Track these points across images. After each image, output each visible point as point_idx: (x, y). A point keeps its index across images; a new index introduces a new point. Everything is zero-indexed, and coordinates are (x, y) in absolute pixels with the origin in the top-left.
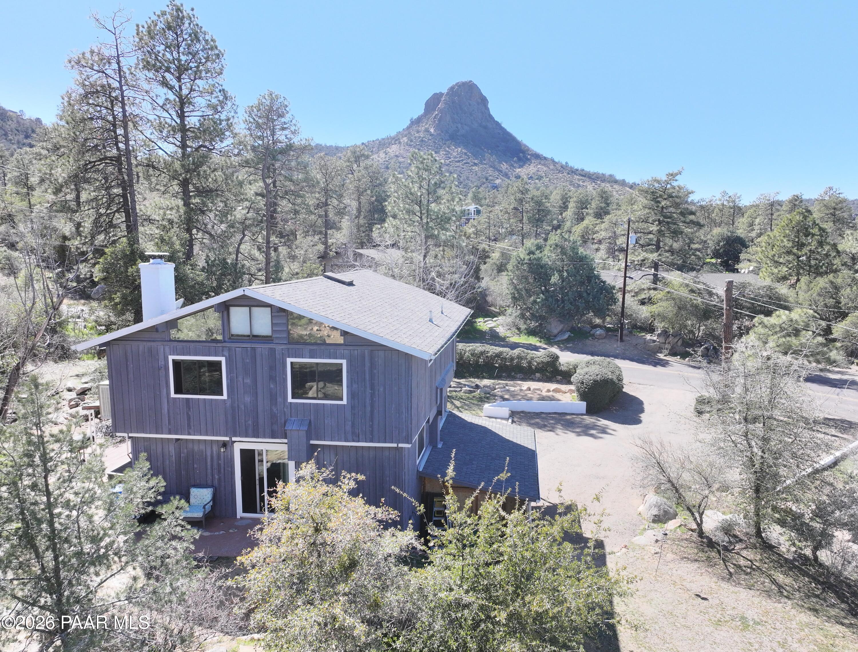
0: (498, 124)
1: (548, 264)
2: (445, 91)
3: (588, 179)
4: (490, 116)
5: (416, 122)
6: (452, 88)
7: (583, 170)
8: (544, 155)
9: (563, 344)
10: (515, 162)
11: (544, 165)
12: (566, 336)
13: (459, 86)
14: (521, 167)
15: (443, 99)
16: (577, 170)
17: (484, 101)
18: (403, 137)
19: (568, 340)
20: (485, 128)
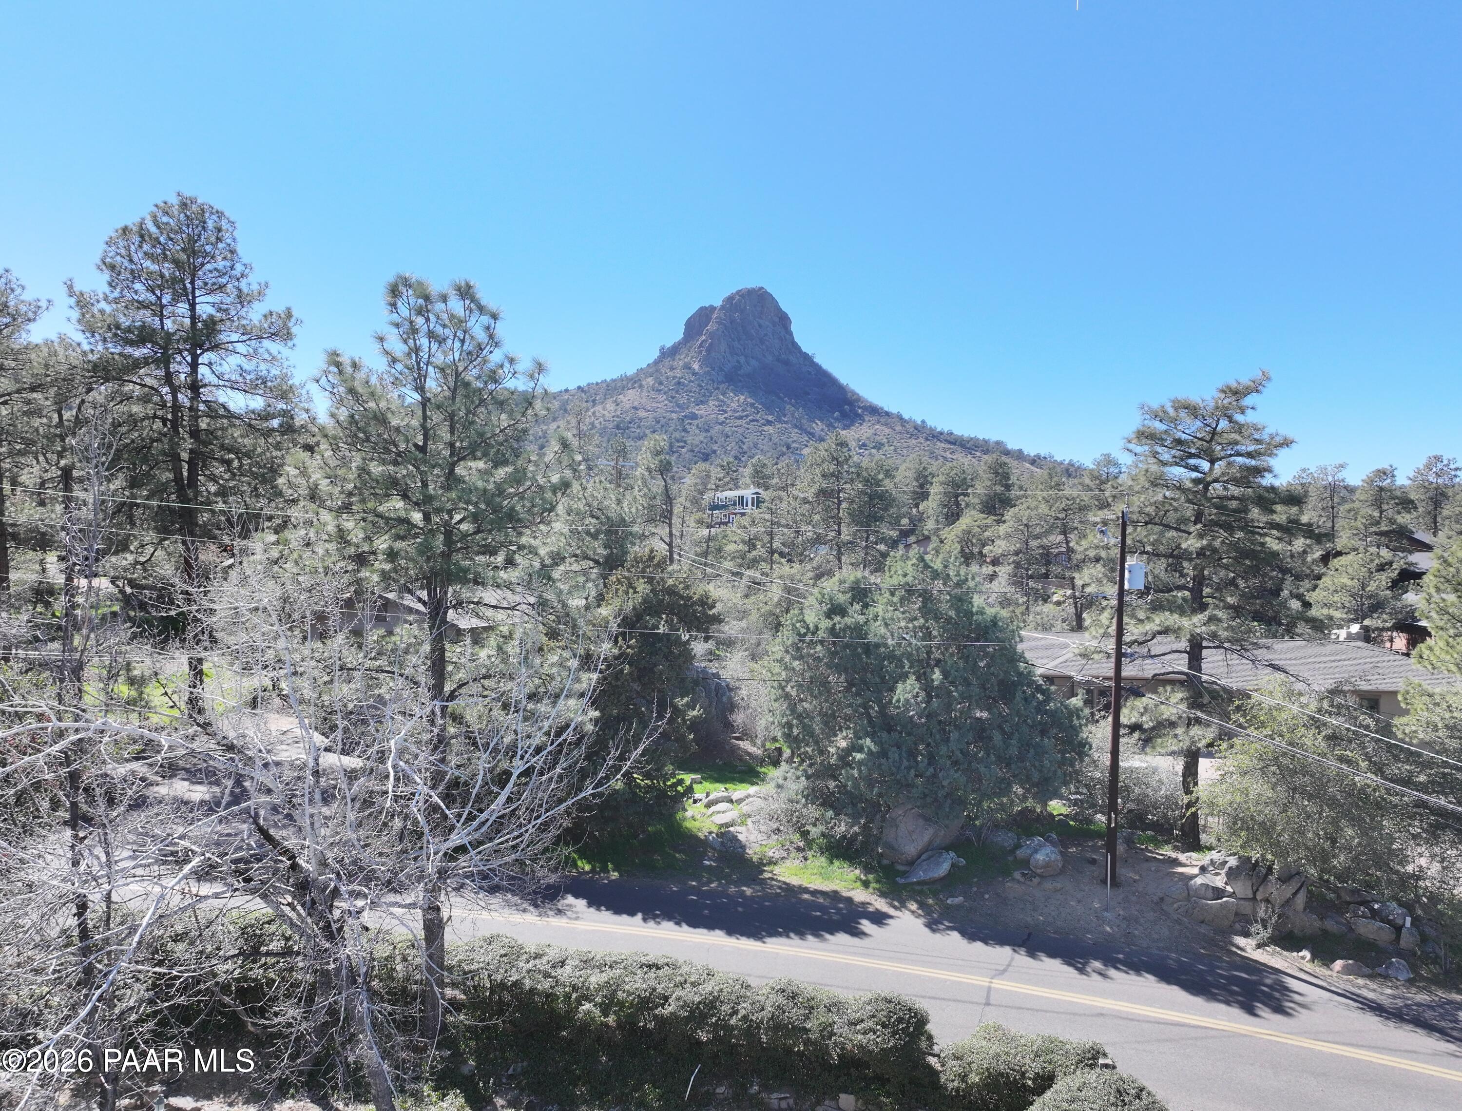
0: (807, 358)
1: (886, 645)
2: (718, 303)
3: (959, 449)
4: (795, 345)
5: (669, 354)
6: (730, 299)
7: (952, 434)
8: (886, 409)
9: (935, 895)
10: (837, 419)
11: (886, 424)
12: (944, 868)
13: (742, 296)
14: (846, 427)
15: (714, 316)
16: (941, 434)
17: (784, 320)
18: (646, 377)
19: (948, 883)
20: (786, 363)
